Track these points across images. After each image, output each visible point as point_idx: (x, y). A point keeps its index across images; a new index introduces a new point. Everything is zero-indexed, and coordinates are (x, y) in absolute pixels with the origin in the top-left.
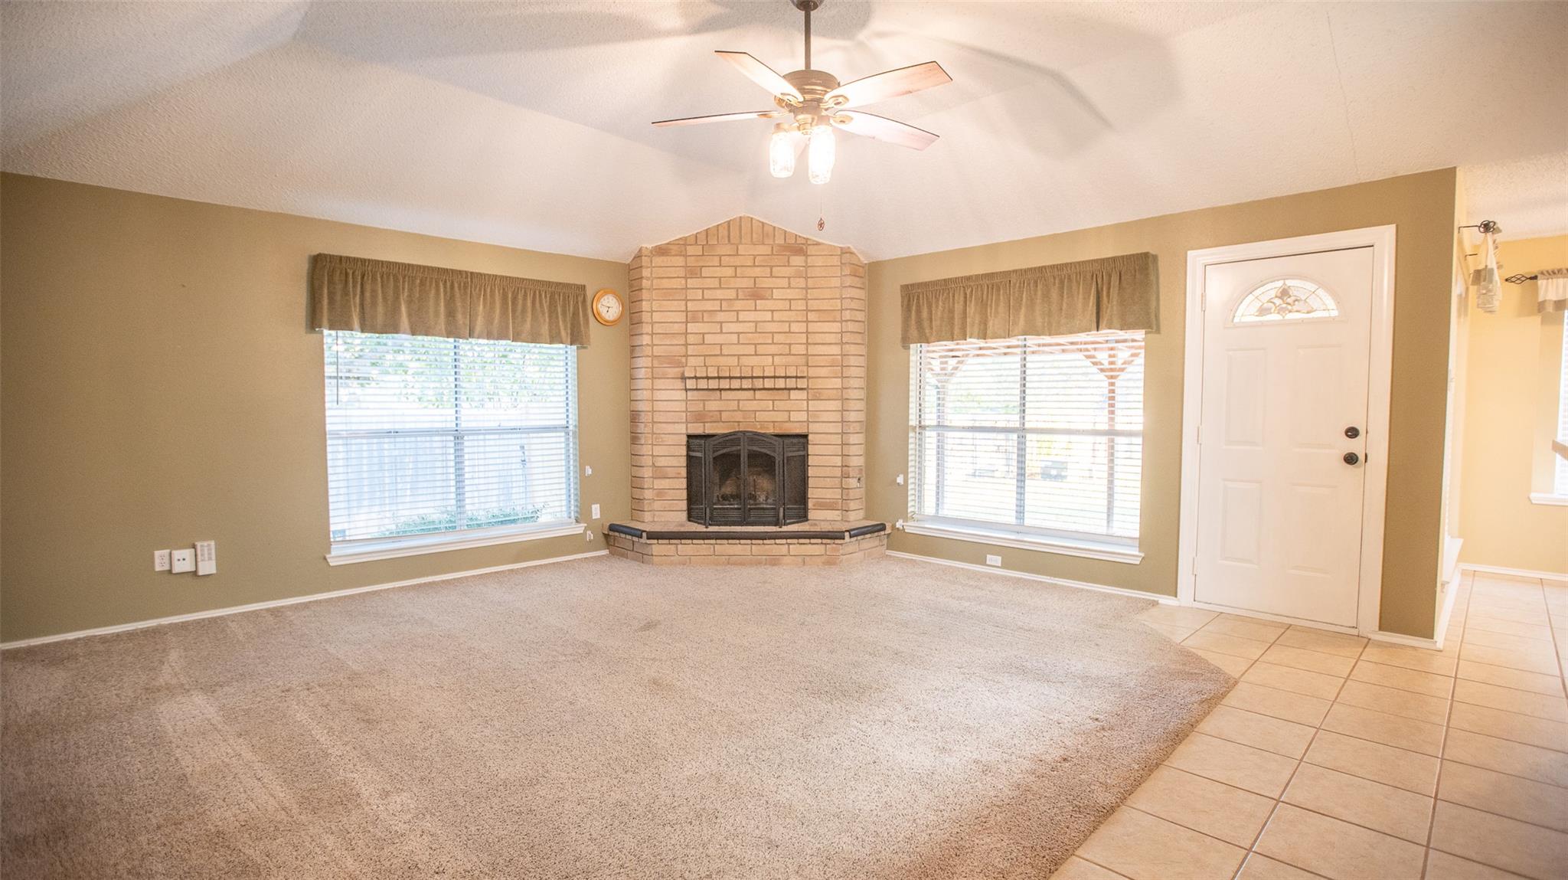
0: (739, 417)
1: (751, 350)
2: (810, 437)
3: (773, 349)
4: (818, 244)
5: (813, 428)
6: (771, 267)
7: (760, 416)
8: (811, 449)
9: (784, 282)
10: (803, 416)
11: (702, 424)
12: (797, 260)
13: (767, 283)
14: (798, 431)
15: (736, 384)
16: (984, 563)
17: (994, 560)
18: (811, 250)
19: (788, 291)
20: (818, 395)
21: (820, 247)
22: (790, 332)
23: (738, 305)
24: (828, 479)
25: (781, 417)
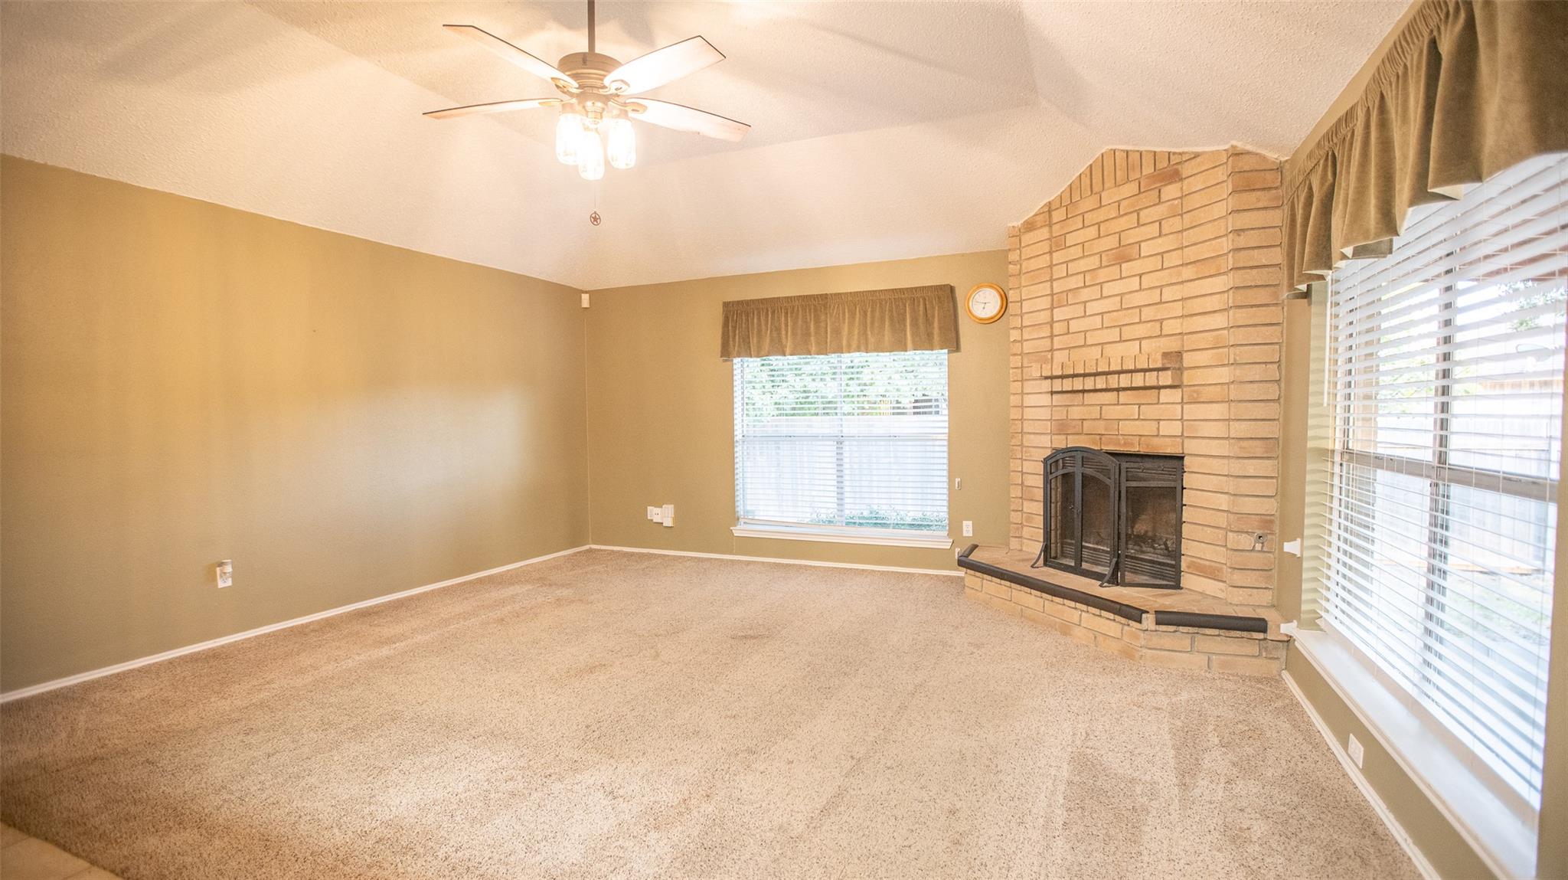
0: (1100, 427)
1: (1114, 335)
2: (1187, 460)
3: (1140, 331)
4: (1197, 155)
5: (1191, 447)
6: (1138, 212)
7: (1127, 428)
8: (1188, 480)
9: (1154, 229)
10: (1175, 428)
11: (1064, 437)
12: (1171, 191)
13: (1131, 237)
14: (1169, 451)
15: (1100, 383)
16: (1345, 745)
17: (1357, 748)
18: (1186, 170)
19: (1160, 240)
20: (1195, 395)
21: (1198, 159)
22: (1161, 303)
23: (1103, 275)
24: (1209, 530)
25: (1148, 428)
